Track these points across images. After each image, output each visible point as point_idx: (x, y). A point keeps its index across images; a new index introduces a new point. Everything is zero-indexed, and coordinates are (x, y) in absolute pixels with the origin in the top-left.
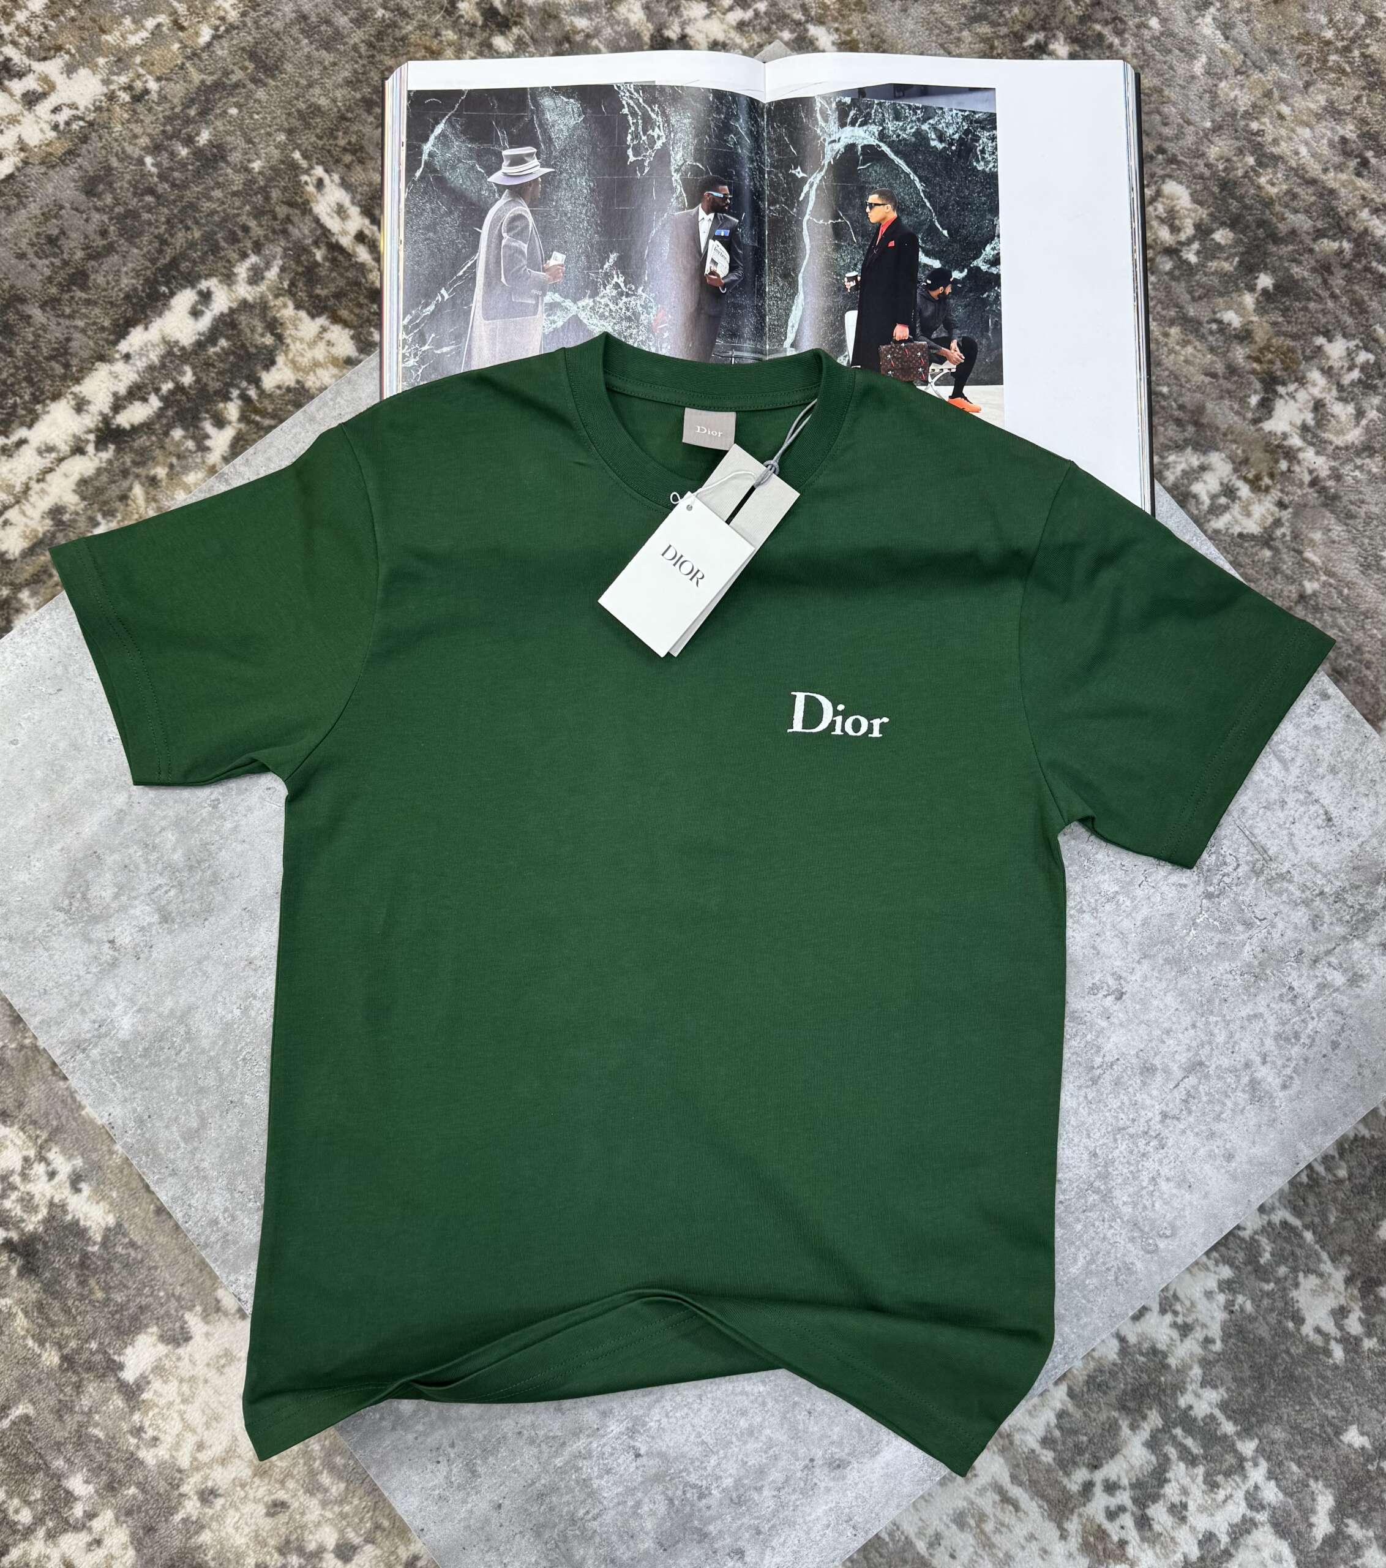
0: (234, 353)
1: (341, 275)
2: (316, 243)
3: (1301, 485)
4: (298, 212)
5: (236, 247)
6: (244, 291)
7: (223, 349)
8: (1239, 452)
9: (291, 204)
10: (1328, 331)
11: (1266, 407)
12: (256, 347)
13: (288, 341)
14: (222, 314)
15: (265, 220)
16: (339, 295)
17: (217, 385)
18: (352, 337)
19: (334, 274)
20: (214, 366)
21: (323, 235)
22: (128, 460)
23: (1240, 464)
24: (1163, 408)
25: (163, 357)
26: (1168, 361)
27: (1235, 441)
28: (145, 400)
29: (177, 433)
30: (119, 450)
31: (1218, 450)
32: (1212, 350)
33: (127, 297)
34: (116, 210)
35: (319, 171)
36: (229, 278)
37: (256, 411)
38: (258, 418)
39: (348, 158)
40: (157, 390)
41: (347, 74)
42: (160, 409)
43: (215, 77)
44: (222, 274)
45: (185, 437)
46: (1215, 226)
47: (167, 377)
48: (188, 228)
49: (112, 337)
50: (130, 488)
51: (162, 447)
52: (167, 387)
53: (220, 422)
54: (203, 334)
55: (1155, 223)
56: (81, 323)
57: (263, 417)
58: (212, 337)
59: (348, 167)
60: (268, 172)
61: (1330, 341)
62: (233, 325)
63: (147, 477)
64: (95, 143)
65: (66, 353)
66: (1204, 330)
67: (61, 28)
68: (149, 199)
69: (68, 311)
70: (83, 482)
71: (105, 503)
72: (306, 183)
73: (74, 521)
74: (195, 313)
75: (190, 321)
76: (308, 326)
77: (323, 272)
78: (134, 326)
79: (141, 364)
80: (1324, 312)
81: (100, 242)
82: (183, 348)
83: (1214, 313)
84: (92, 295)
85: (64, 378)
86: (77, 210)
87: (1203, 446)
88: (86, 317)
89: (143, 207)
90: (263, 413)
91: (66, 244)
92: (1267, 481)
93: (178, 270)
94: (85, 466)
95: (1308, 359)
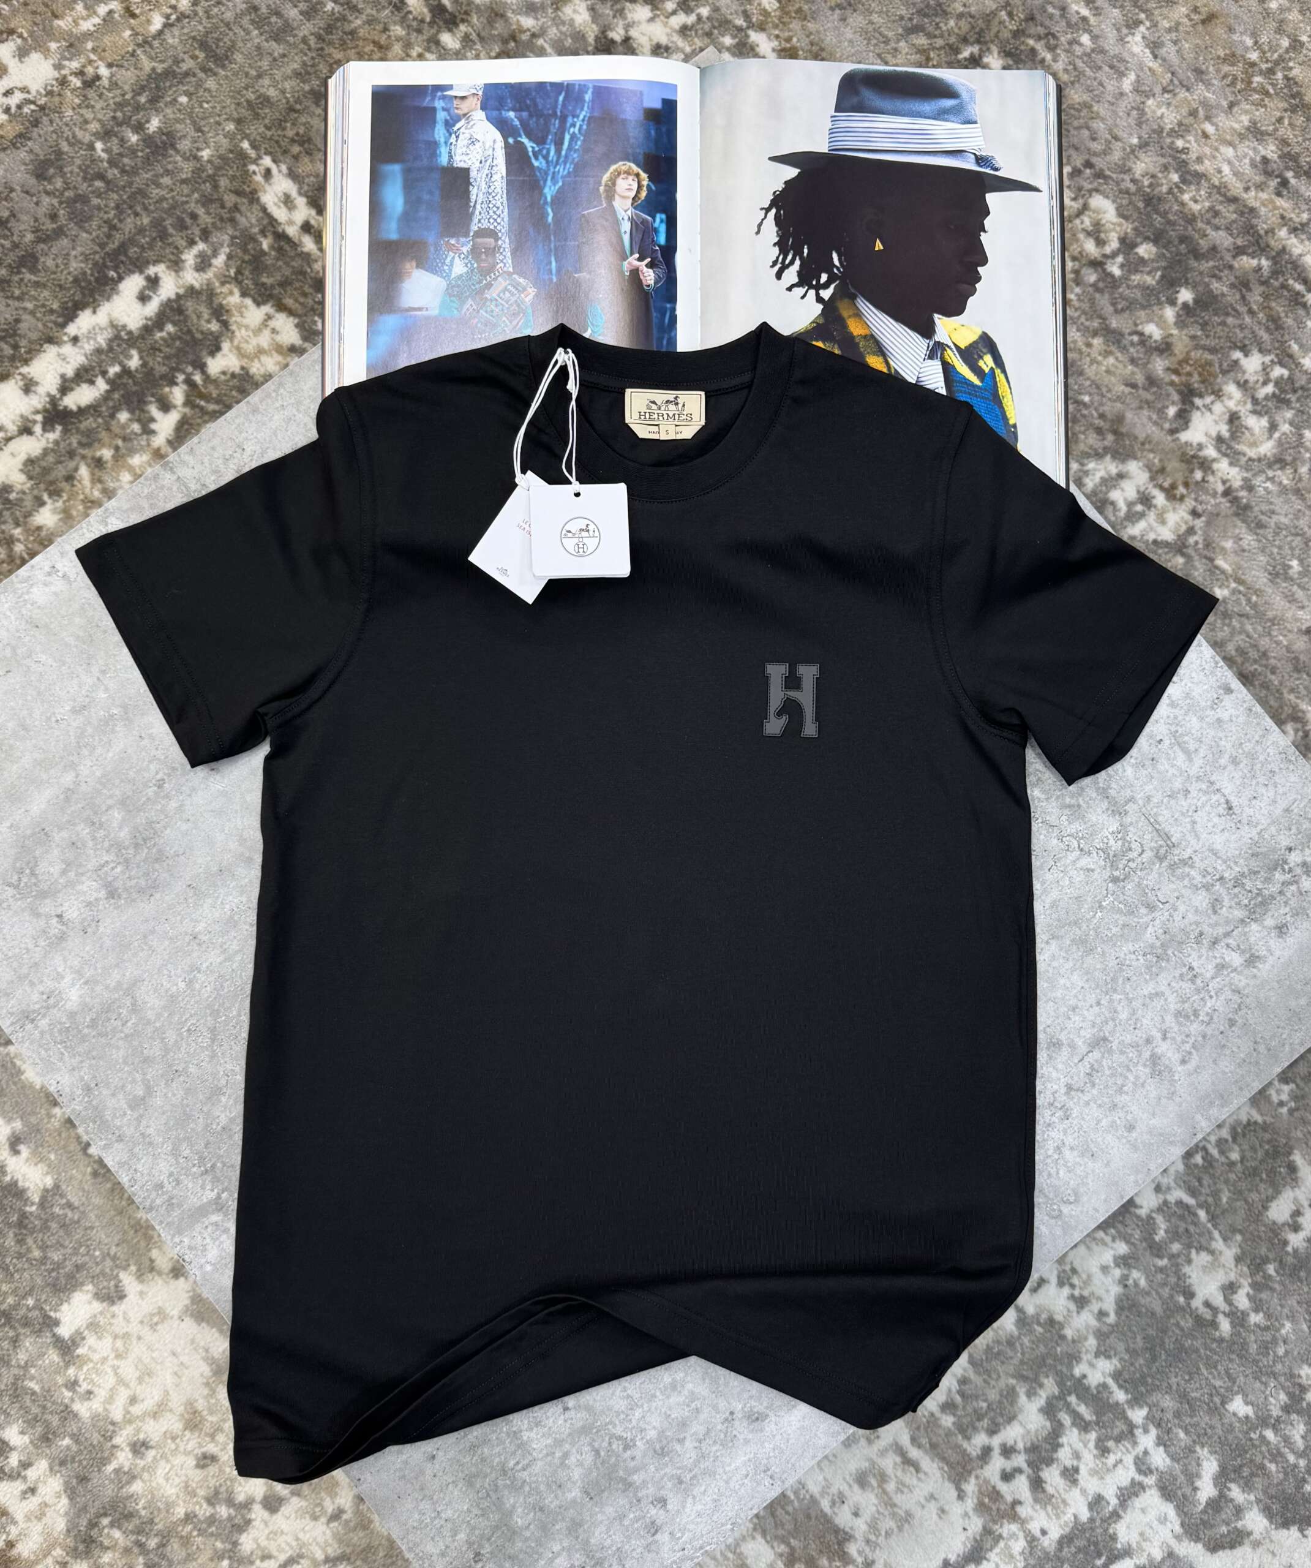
0: (180, 338)
1: (287, 264)
2: (263, 232)
3: (1215, 495)
4: (245, 201)
5: (184, 234)
6: (191, 277)
7: (169, 334)
8: (1156, 461)
9: (238, 193)
10: (1245, 346)
11: (1183, 418)
12: (202, 333)
13: (234, 327)
14: (169, 300)
15: (213, 208)
16: (284, 284)
17: (164, 369)
18: (297, 326)
19: (280, 263)
20: (160, 351)
21: (270, 224)
22: (74, 441)
23: (1156, 473)
24: (1084, 416)
25: (111, 341)
26: (1091, 371)
27: (1152, 451)
28: (92, 382)
29: (123, 416)
30: (65, 431)
31: (1135, 458)
32: (1133, 361)
33: (76, 281)
34: (67, 194)
35: (267, 161)
36: (176, 265)
37: (202, 396)
38: (202, 403)
39: (296, 149)
40: (104, 373)
41: (296, 66)
42: (107, 391)
43: (165, 65)
44: (170, 260)
45: (130, 420)
46: (1139, 240)
47: (115, 360)
48: (136, 214)
49: (60, 320)
50: (76, 469)
51: (108, 430)
52: (114, 370)
53: (166, 406)
54: (150, 319)
55: (1081, 236)
56: (29, 305)
57: (208, 401)
58: (159, 321)
59: (296, 158)
60: (217, 161)
61: (1246, 355)
62: (180, 311)
63: (93, 458)
64: (46, 128)
65: (15, 334)
66: (1125, 342)
67: (14, 12)
68: (99, 184)
69: (17, 292)
70: (30, 462)
71: (52, 483)
72: (254, 173)
73: (21, 500)
74: (143, 298)
75: (137, 306)
76: (254, 314)
77: (270, 262)
78: (82, 310)
79: (88, 347)
80: (1242, 327)
81: (50, 226)
82: (130, 333)
83: (1136, 325)
84: (40, 278)
85: (12, 359)
86: (27, 193)
87: (1121, 454)
88: (36, 299)
89: (93, 192)
90: (207, 398)
91: (17, 227)
92: (1182, 490)
93: (126, 255)
94: (32, 446)
95: (1224, 372)
